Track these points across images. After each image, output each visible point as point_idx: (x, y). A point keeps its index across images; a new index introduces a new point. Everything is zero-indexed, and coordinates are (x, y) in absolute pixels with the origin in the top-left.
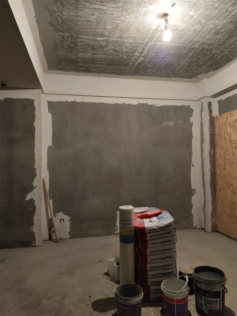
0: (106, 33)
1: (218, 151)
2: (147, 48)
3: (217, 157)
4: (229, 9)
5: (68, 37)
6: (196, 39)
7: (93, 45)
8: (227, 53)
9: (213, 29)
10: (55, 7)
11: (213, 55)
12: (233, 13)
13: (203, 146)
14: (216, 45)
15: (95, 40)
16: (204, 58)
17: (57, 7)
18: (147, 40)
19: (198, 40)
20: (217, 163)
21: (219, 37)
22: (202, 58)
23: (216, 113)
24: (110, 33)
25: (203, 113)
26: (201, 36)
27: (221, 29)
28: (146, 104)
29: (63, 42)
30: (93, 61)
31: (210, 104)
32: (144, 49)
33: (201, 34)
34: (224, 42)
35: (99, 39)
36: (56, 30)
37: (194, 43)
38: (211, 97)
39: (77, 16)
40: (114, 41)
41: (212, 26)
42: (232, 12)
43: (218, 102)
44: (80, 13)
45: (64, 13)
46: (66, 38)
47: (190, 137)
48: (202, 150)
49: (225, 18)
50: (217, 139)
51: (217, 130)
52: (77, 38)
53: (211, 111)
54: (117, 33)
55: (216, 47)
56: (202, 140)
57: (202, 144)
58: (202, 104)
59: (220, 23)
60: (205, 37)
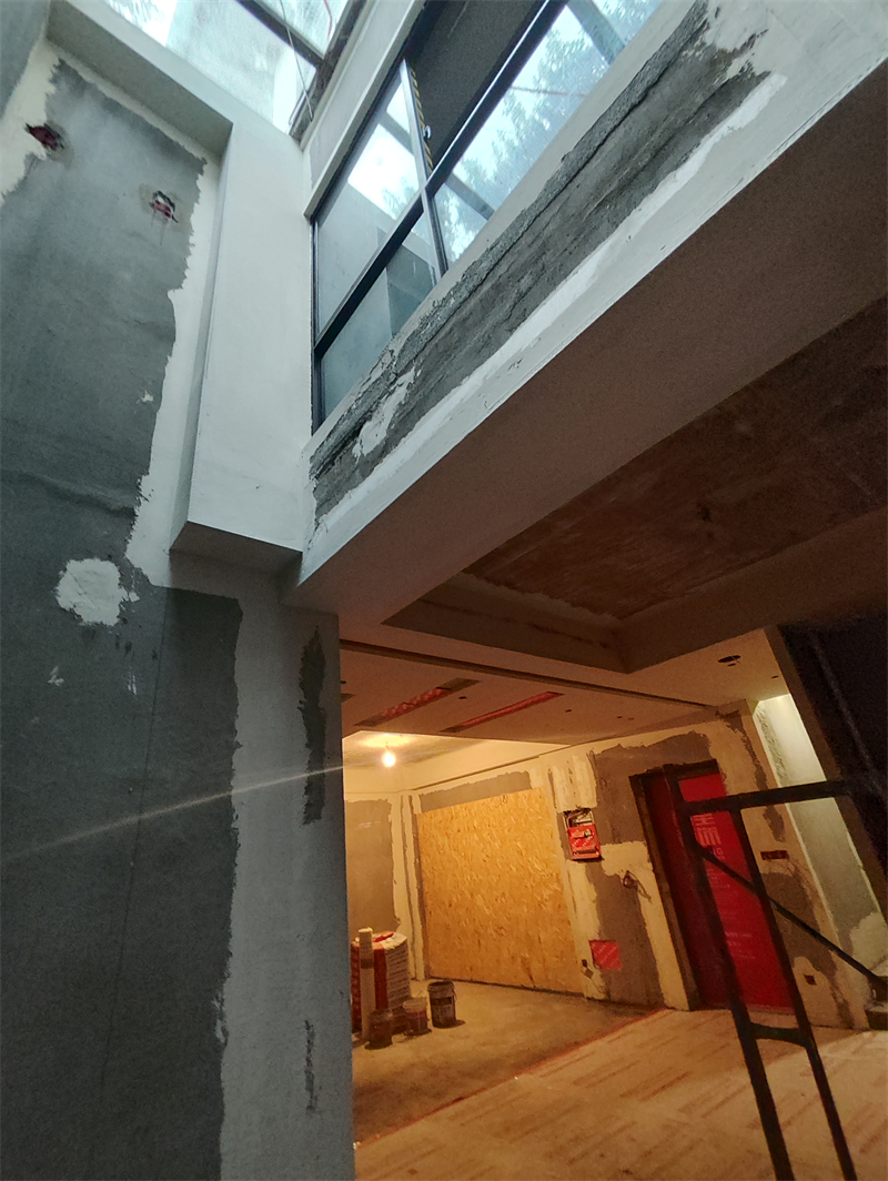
1: (423, 860)
3: (423, 868)
13: (407, 854)
20: (424, 876)
23: (417, 810)
25: (403, 810)
31: (411, 798)
38: (411, 790)
43: (420, 797)
47: (390, 842)
48: (405, 858)
50: (422, 844)
51: (420, 831)
53: (412, 808)
56: (405, 846)
57: (405, 850)
58: (402, 798)
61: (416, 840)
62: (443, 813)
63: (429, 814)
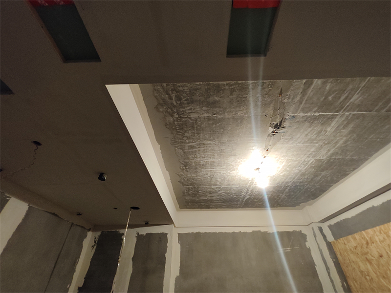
0: (218, 183)
2: (250, 190)
4: (306, 160)
5: (192, 188)
6: (287, 180)
7: (210, 191)
8: (318, 187)
9: (298, 173)
10: (182, 173)
11: (307, 189)
12: (311, 162)
13: (331, 276)
14: (306, 182)
15: (211, 188)
16: (300, 192)
17: (184, 173)
18: (249, 184)
19: (289, 180)
21: (306, 177)
22: (298, 192)
23: (331, 238)
24: (220, 183)
25: (317, 238)
26: (291, 178)
27: (306, 172)
28: (260, 231)
29: (188, 191)
30: (211, 201)
31: (321, 229)
32: (248, 190)
33: (290, 177)
34: (312, 179)
35: (213, 187)
36: (184, 185)
37: (287, 183)
38: (319, 222)
39: (197, 176)
40: (224, 188)
41: (296, 171)
42: (308, 161)
43: (328, 226)
44: (198, 174)
45: (188, 175)
46: (190, 189)
47: (312, 265)
48: (332, 281)
49: (305, 166)
50: (344, 268)
52: (198, 188)
53: (324, 237)
54: (226, 183)
55: (306, 183)
56: (328, 269)
57: (329, 273)
58: (313, 228)
59: (303, 169)
60: (294, 178)
61: (337, 264)
62: (355, 239)
63: (341, 240)
